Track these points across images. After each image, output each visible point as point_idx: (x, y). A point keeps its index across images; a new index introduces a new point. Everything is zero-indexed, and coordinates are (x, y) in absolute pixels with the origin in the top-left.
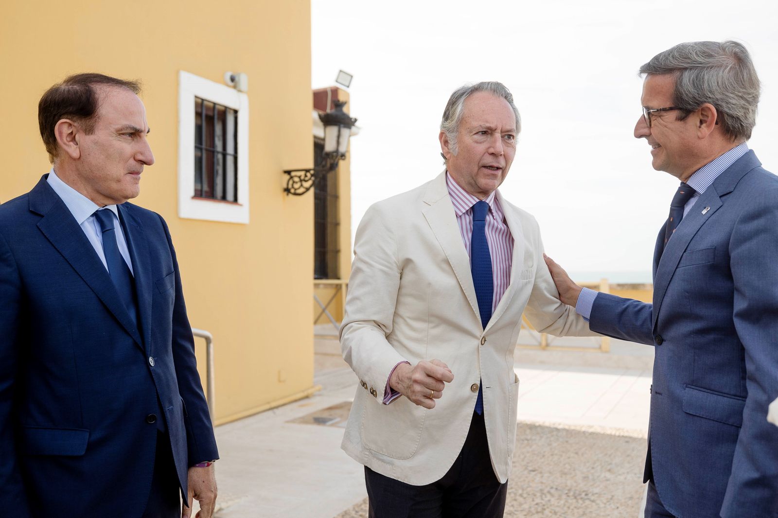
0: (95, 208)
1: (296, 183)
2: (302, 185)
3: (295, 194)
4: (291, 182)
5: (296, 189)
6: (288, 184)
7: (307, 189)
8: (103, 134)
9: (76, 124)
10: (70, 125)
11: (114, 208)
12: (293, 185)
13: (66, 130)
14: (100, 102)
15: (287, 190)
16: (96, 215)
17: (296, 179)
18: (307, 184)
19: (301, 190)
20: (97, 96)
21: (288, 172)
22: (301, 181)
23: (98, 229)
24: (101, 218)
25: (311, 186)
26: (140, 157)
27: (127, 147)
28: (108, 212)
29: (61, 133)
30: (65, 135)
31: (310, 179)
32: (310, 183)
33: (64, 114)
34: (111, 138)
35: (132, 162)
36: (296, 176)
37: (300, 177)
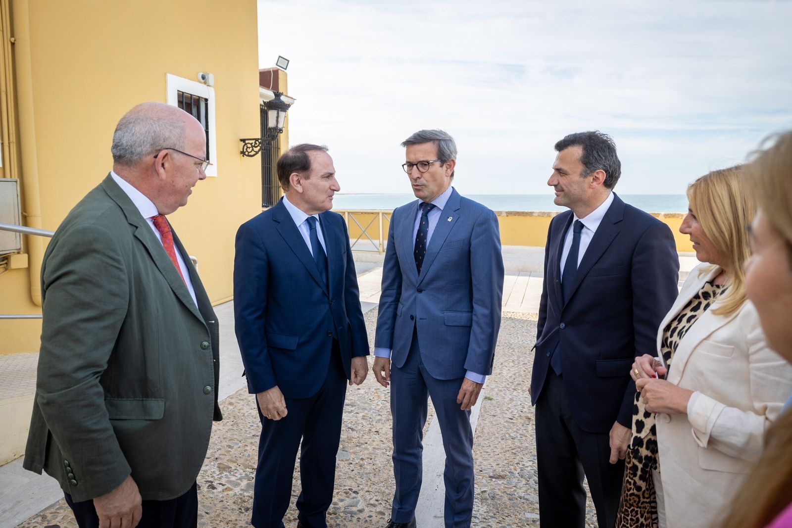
0: (306, 216)
1: (249, 148)
2: (253, 150)
3: (248, 156)
4: (245, 148)
5: (249, 152)
6: (243, 149)
7: (257, 153)
8: (315, 179)
9: (300, 175)
10: (297, 175)
11: (317, 216)
12: (246, 149)
13: (295, 179)
14: (312, 162)
15: (243, 153)
16: (307, 220)
17: (249, 145)
18: (256, 149)
19: (253, 153)
20: (310, 158)
21: (243, 140)
22: (252, 147)
23: (308, 228)
24: (310, 222)
25: (259, 151)
26: (333, 188)
27: (326, 184)
28: (313, 219)
29: (293, 180)
30: (295, 181)
31: (258, 146)
32: (259, 148)
33: (294, 170)
34: (319, 181)
35: (329, 190)
36: (249, 143)
37: (251, 144)
